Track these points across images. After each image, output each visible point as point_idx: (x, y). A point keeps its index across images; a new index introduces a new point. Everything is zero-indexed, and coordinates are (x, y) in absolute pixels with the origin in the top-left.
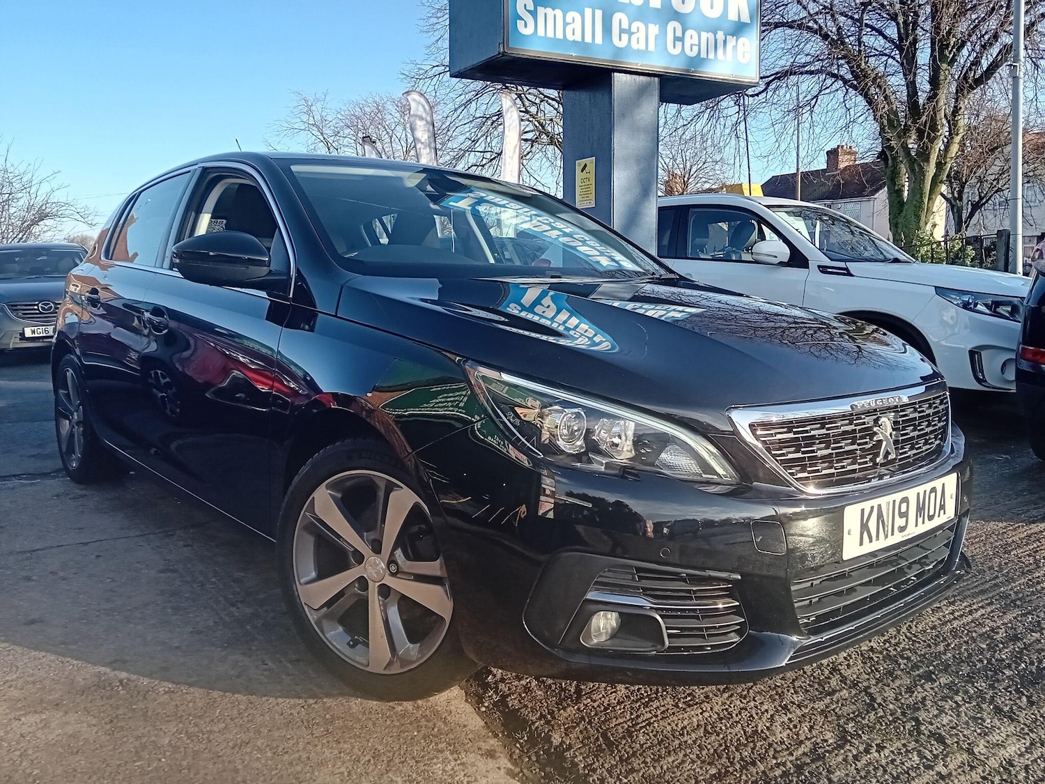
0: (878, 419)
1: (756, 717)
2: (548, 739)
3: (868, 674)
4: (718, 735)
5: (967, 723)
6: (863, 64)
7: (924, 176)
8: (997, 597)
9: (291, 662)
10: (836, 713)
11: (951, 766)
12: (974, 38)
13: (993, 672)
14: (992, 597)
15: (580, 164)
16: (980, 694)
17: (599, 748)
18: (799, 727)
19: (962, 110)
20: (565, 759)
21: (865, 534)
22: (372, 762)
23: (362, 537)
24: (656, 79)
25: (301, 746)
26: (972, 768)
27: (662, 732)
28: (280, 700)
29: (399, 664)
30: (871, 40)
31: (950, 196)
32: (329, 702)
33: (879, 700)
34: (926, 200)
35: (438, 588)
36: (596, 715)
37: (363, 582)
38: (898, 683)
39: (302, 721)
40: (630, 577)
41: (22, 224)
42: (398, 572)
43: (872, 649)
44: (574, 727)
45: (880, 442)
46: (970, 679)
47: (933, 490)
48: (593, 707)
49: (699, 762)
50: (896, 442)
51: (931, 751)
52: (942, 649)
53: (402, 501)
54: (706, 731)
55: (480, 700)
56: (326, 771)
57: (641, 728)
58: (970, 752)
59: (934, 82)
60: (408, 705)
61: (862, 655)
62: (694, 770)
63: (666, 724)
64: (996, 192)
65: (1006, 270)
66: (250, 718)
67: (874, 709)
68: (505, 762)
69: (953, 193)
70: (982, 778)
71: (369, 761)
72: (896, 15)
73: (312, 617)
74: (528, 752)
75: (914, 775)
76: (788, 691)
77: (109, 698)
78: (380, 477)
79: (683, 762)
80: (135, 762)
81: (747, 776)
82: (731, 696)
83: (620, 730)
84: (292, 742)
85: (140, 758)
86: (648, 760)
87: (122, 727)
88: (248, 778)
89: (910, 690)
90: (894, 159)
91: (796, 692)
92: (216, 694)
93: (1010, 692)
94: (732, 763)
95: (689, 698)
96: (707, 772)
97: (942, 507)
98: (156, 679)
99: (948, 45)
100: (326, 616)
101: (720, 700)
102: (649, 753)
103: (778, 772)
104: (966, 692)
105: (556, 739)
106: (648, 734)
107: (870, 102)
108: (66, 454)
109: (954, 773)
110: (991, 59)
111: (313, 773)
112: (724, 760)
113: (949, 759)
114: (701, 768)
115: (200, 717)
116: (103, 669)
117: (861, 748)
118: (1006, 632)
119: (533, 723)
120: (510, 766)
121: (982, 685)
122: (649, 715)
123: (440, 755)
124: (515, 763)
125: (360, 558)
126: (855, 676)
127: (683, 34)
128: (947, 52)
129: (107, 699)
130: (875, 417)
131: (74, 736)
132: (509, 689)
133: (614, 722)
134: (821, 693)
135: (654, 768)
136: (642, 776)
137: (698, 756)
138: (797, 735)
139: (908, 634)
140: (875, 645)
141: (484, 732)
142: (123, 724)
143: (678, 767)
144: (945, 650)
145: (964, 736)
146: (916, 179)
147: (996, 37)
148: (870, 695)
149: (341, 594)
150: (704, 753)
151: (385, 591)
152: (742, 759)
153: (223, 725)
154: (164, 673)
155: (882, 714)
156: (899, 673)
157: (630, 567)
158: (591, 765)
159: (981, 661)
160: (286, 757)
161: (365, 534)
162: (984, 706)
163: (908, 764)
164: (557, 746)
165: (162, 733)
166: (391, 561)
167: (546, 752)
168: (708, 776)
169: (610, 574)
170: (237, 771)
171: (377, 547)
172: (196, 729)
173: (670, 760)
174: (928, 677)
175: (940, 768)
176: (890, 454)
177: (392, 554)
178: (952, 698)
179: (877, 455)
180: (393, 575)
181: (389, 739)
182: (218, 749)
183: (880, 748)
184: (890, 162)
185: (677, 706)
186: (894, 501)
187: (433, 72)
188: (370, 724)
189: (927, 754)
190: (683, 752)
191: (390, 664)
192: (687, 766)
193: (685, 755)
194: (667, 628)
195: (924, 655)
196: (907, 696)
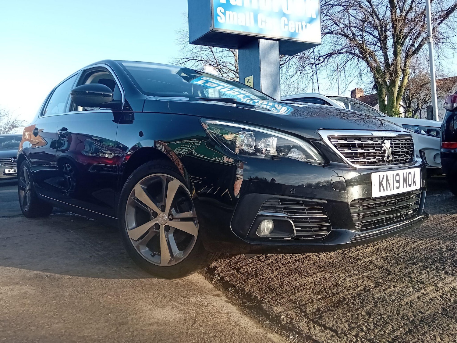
0: (383, 141)
1: (337, 279)
2: (243, 290)
3: (387, 264)
4: (321, 285)
5: (433, 277)
6: (365, 47)
7: (394, 93)
8: (441, 237)
9: (125, 268)
10: (374, 277)
11: (428, 291)
12: (411, 35)
13: (443, 261)
14: (439, 237)
15: (246, 80)
16: (438, 268)
17: (267, 292)
18: (357, 281)
19: (408, 65)
20: (252, 296)
21: (381, 187)
22: (163, 298)
23: (156, 205)
24: (278, 42)
25: (130, 294)
26: (437, 291)
27: (295, 285)
28: (120, 280)
29: (174, 261)
30: (367, 37)
31: (405, 106)
32: (143, 280)
33: (392, 272)
34: (395, 103)
35: (192, 223)
36: (265, 281)
37: (157, 226)
38: (400, 266)
39: (131, 286)
40: (278, 203)
41: (5, 130)
42: (173, 219)
43: (387, 256)
44: (255, 285)
45: (385, 151)
46: (433, 263)
47: (410, 173)
48: (263, 279)
49: (313, 294)
50: (392, 152)
51: (418, 287)
52: (419, 255)
53: (174, 185)
54: (315, 284)
55: (211, 279)
56: (142, 301)
57: (285, 284)
58: (436, 285)
59: (395, 54)
60: (178, 280)
61: (383, 258)
62: (311, 297)
63: (297, 282)
64: (425, 103)
65: (432, 119)
66: (107, 285)
67: (391, 275)
68: (224, 298)
69: (406, 105)
70: (442, 294)
71: (162, 298)
72: (377, 27)
73: (134, 245)
74: (234, 295)
75: (412, 294)
76: (351, 270)
77: (42, 281)
78: (163, 176)
79: (305, 294)
80: (53, 301)
81: (335, 298)
82: (326, 272)
83: (276, 285)
84: (126, 293)
85: (55, 300)
86: (290, 294)
87: (47, 290)
88: (106, 305)
89: (406, 268)
90: (380, 87)
91: (354, 271)
92: (90, 279)
93: (451, 267)
94: (328, 294)
95: (306, 274)
96: (317, 297)
97: (414, 182)
98: (63, 274)
99: (400, 38)
100: (141, 244)
101: (320, 274)
102: (290, 292)
103: (349, 296)
104: (432, 268)
105: (247, 289)
106: (289, 286)
107: (368, 63)
108: (22, 206)
109: (429, 293)
110: (418, 44)
111: (136, 302)
112: (324, 293)
113: (426, 288)
114: (314, 296)
115: (83, 286)
116: (38, 272)
117: (386, 287)
118: (447, 248)
119: (236, 285)
120: (226, 299)
121: (438, 265)
122: (289, 280)
123: (194, 295)
124: (229, 299)
125: (155, 215)
126: (381, 265)
127: (288, 23)
128: (399, 41)
129: (41, 281)
130: (382, 140)
131: (25, 293)
132: (225, 275)
133: (273, 283)
134: (366, 271)
135: (293, 297)
136: (287, 299)
137: (312, 292)
138: (357, 284)
139: (403, 250)
140: (388, 255)
141: (214, 289)
142: (48, 289)
143: (303, 296)
144: (420, 255)
145: (432, 281)
146: (390, 95)
147: (420, 34)
148: (388, 270)
149: (147, 232)
150: (315, 291)
151: (167, 228)
152: (332, 293)
153: (94, 288)
154: (67, 273)
155: (394, 276)
156: (401, 263)
157: (277, 198)
158: (264, 297)
159: (437, 258)
160: (123, 297)
161: (158, 204)
162: (440, 272)
163: (409, 291)
164: (248, 292)
165: (66, 291)
166: (170, 214)
167: (243, 295)
168: (317, 299)
169: (269, 203)
170: (100, 303)
171: (163, 209)
172: (82, 290)
173: (300, 294)
174: (414, 264)
175: (423, 291)
176: (390, 157)
177: (170, 211)
178: (425, 270)
179: (384, 156)
180: (171, 220)
181: (171, 291)
182: (92, 296)
183: (395, 287)
184: (378, 88)
185: (301, 277)
186: (393, 174)
187: (182, 61)
188: (162, 286)
189: (416, 287)
190: (305, 291)
191: (170, 261)
192: (307, 296)
193: (306, 292)
194: (296, 227)
195: (411, 257)
196: (405, 270)
